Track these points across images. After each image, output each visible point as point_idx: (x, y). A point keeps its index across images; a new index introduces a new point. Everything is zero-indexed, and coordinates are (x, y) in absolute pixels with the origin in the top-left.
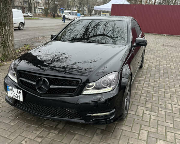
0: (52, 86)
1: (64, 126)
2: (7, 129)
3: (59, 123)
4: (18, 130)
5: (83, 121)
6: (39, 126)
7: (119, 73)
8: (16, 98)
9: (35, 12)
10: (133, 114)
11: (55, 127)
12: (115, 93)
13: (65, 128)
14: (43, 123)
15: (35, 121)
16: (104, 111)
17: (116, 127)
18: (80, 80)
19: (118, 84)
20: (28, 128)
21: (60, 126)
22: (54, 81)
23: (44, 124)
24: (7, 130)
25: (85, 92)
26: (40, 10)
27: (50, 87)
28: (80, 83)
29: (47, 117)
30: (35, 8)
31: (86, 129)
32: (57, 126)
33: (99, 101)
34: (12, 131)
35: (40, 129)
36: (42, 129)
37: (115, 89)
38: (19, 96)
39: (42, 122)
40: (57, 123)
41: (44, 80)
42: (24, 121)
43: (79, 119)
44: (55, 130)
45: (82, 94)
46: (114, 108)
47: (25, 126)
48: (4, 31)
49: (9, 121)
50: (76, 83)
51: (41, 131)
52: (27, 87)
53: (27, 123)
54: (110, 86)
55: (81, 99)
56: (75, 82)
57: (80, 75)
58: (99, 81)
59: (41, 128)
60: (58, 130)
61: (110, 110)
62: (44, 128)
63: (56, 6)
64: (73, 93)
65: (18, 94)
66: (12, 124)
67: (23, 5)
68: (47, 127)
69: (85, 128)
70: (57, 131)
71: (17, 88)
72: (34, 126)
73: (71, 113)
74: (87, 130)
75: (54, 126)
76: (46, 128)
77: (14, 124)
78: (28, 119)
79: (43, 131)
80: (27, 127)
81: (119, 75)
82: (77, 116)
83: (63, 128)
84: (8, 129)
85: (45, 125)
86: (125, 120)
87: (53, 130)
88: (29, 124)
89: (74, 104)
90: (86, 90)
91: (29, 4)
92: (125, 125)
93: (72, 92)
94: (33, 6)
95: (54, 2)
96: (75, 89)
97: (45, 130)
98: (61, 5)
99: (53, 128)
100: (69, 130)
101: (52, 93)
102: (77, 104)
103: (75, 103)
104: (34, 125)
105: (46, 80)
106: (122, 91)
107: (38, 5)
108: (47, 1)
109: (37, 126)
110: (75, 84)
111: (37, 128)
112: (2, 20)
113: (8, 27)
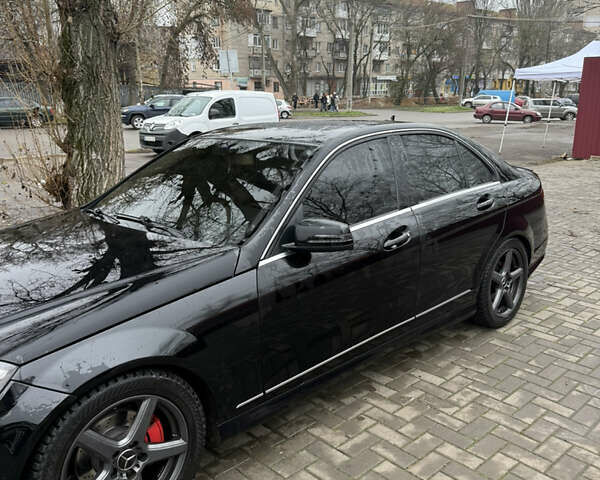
7: (18, 365)
26: (384, 84)
48: (85, 166)
63: (434, 70)
95: (429, 57)
107: (379, 70)
112: (83, 134)
113: (96, 152)
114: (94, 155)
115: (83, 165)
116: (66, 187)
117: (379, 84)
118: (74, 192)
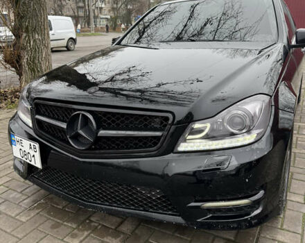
0: (102, 133)
1: (134, 227)
2: (8, 231)
3: (125, 220)
4: (32, 234)
5: (179, 220)
6: (79, 226)
7: (271, 97)
8: (28, 161)
9: (96, 25)
10: (298, 202)
11: (115, 229)
12: (264, 148)
13: (137, 231)
14: (88, 219)
15: (72, 213)
16: (235, 197)
17: (262, 235)
18: (170, 116)
19: (271, 124)
20: (55, 230)
21: (127, 228)
22: (109, 118)
23: (91, 221)
24: (9, 234)
25: (183, 147)
26: (104, 20)
27: (99, 135)
28: (170, 122)
29: (94, 207)
30: (96, 17)
31: (188, 237)
32: (119, 225)
33: (219, 169)
34: (19, 236)
35: (81, 233)
36: (86, 233)
37: (264, 139)
38: (34, 156)
39: (87, 216)
40: (119, 220)
41: (85, 118)
42: (49, 213)
43: (170, 213)
44: (113, 237)
45: (175, 151)
46: (262, 188)
47: (49, 224)
49: (17, 212)
50: (162, 123)
51: (82, 238)
52: (50, 137)
53: (55, 217)
54: (249, 132)
55: (174, 164)
56: (157, 120)
57: (171, 104)
58: (219, 118)
59: (84, 230)
60: (122, 236)
61: (250, 193)
62: (89, 232)
63: (129, 12)
64: (153, 149)
65: (32, 153)
66: (23, 219)
67: (76, 14)
68: (97, 227)
69: (184, 234)
70: (119, 239)
71: (31, 138)
72: (69, 225)
73: (150, 198)
74: (189, 239)
75: (113, 227)
76: (94, 230)
77: (27, 219)
78: (58, 207)
79: (86, 237)
80: (53, 227)
81: (273, 104)
82: (165, 206)
83: (133, 232)
84: (11, 229)
85: (93, 224)
86: (282, 216)
87: (110, 235)
88: (59, 221)
89: (157, 175)
90: (185, 141)
91: (85, 10)
92: (283, 230)
93: (150, 146)
94: (92, 15)
95: (126, 6)
96: (158, 138)
97: (92, 235)
98: (139, 10)
99: (111, 230)
100: (146, 239)
101: (105, 148)
102: (164, 176)
103: (160, 173)
104: (68, 222)
105: (90, 117)
106: (281, 143)
107: (100, 13)
108: (115, 6)
109: (74, 226)
110: (158, 126)
111: (75, 229)
112: (29, 23)
113: (38, 34)
114: (37, 36)
115: (30, 43)
116: (19, 58)
117: (102, 20)
118: (25, 60)
